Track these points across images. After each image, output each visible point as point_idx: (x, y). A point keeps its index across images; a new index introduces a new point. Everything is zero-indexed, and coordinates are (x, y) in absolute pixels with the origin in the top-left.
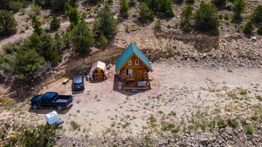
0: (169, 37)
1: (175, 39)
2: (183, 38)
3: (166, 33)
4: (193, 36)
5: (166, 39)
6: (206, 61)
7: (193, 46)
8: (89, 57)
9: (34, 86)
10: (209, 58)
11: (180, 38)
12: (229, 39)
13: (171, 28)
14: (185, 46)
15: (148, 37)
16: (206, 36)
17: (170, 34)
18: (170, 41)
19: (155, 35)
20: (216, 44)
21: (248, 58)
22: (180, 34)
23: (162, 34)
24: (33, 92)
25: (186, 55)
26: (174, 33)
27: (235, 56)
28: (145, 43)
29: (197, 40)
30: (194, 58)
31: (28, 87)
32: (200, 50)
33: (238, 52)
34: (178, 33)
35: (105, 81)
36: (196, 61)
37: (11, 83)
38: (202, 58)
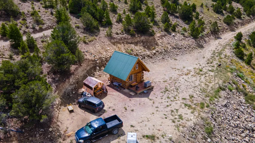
0: (122, 42)
1: (128, 43)
2: (133, 41)
3: (119, 39)
4: (138, 39)
5: (121, 44)
6: (157, 56)
7: (142, 47)
8: (73, 76)
9: (50, 127)
10: (157, 53)
11: (131, 42)
12: (161, 37)
13: (119, 34)
14: (137, 48)
15: (107, 45)
16: (147, 37)
17: (122, 39)
18: (124, 46)
19: (111, 42)
20: (156, 43)
21: (178, 49)
22: (129, 39)
23: (115, 40)
24: (54, 133)
25: (143, 55)
26: (125, 38)
27: (171, 49)
28: (108, 51)
29: (143, 41)
30: (149, 56)
31: (43, 130)
32: (149, 49)
33: (170, 45)
34: (127, 38)
35: (108, 93)
36: (151, 57)
37: (14, 136)
38: (153, 54)
